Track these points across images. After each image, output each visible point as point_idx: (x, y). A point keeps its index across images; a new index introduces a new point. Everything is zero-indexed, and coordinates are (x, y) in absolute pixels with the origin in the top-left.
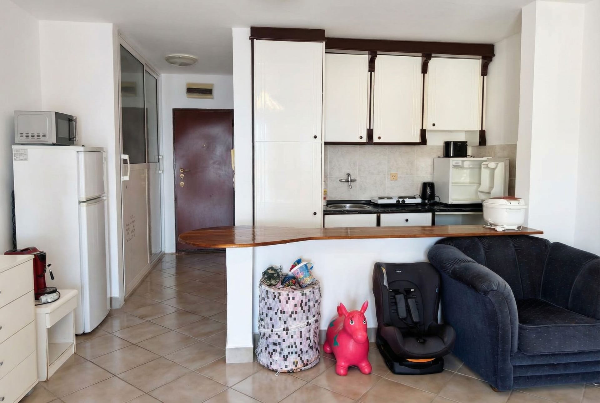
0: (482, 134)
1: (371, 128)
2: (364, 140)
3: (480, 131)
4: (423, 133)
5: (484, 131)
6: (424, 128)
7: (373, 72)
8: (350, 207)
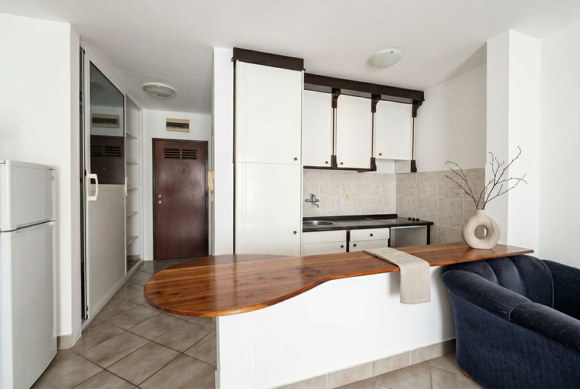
0: (413, 163)
1: (335, 155)
2: (329, 165)
3: (411, 160)
4: (373, 161)
5: (415, 161)
6: (373, 157)
7: (335, 108)
8: (319, 224)
